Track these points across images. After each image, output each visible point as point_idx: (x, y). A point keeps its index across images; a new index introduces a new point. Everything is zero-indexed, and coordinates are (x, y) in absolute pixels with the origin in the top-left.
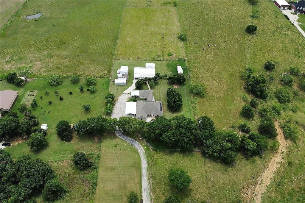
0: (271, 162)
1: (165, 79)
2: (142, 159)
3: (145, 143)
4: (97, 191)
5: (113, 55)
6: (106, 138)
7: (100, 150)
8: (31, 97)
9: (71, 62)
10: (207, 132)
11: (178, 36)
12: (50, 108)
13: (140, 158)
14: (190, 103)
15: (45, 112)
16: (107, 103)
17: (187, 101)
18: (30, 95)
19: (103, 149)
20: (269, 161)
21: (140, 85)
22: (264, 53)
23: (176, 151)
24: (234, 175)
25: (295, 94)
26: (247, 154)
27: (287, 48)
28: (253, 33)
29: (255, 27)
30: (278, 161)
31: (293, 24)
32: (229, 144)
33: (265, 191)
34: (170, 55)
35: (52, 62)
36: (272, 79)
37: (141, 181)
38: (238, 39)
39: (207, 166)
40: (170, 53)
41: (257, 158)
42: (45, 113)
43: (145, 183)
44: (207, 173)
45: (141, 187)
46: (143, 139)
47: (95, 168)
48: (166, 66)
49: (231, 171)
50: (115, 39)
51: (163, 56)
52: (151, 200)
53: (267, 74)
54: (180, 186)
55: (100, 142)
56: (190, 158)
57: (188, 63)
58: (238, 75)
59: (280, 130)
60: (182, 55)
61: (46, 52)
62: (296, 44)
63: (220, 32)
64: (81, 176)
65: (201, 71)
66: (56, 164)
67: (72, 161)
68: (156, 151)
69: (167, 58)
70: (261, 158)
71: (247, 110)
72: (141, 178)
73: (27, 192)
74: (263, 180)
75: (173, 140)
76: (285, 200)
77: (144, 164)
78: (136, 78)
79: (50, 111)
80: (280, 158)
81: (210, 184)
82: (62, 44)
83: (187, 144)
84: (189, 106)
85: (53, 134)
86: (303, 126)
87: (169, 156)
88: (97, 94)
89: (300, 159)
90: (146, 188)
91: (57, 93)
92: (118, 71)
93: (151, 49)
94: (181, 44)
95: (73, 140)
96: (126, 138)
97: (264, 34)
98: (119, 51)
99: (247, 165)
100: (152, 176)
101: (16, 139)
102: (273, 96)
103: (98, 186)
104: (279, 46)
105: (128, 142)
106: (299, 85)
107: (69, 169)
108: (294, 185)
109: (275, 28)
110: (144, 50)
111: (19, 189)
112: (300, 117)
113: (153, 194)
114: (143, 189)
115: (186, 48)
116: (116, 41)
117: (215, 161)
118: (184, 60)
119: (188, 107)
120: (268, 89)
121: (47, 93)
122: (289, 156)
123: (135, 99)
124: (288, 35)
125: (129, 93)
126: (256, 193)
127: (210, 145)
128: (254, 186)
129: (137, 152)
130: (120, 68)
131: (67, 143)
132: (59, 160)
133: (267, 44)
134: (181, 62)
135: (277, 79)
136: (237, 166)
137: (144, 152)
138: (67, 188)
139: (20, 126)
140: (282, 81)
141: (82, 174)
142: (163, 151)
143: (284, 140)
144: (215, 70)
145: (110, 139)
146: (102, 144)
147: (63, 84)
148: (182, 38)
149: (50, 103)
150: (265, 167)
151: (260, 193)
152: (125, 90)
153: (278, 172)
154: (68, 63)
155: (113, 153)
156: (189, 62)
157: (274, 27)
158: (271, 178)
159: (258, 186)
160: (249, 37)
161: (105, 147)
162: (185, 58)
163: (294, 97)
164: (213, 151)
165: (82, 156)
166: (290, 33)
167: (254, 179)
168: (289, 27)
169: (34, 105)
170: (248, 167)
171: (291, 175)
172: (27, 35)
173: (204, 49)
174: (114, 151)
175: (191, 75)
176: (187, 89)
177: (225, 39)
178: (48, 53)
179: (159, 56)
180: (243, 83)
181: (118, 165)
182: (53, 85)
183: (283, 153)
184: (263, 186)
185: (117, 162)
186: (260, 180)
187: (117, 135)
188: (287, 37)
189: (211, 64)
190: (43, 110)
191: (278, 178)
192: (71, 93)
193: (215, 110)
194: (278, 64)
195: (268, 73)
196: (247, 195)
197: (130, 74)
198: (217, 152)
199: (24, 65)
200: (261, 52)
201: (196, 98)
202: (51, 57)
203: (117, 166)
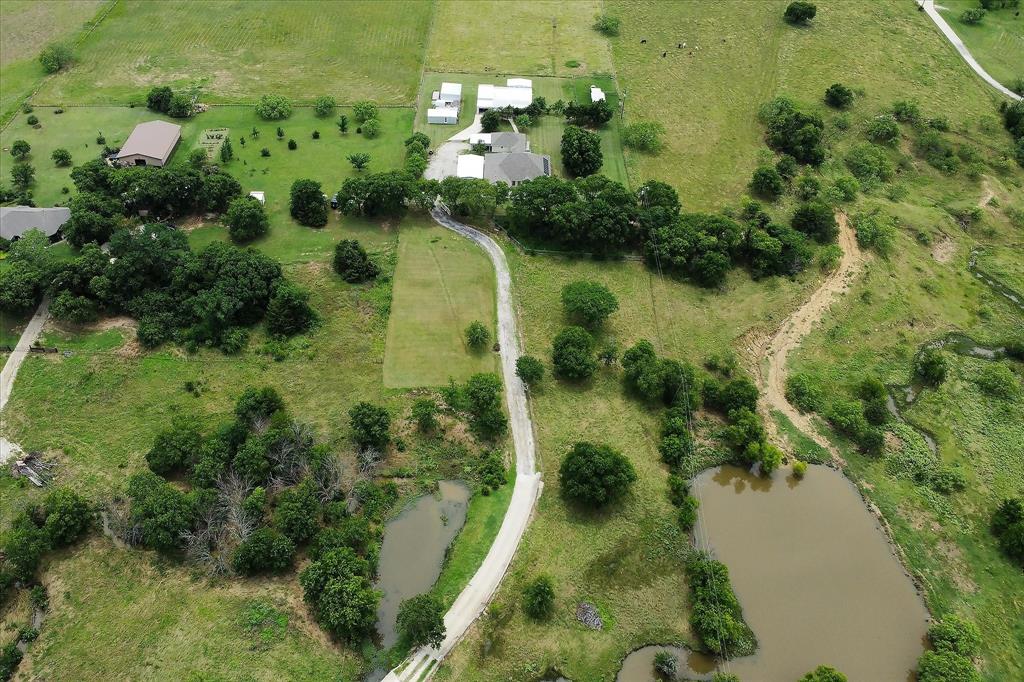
0: (819, 292)
1: (557, 115)
2: (498, 269)
3: (507, 238)
4: (391, 322)
5: (419, 61)
6: (409, 226)
7: (396, 247)
8: (215, 141)
9: (310, 73)
10: (659, 210)
11: (595, 22)
12: (265, 163)
13: (494, 268)
14: (621, 165)
15: (254, 170)
16: (410, 152)
17: (613, 163)
18: (212, 137)
19: (403, 247)
20: (812, 289)
21: (493, 121)
22: (827, 70)
23: (581, 257)
24: (723, 309)
25: (903, 165)
26: (757, 266)
27: (895, 63)
28: (805, 25)
29: (810, 8)
30: (835, 290)
31: (921, 9)
32: (714, 239)
33: (798, 345)
34: (573, 65)
35: (260, 73)
36: (843, 127)
37: (496, 310)
38: (761, 36)
39: (656, 290)
40: (574, 62)
41: (782, 281)
42: (254, 174)
43: (505, 314)
44: (657, 303)
45: (496, 322)
46: (501, 230)
47: (386, 280)
48: (562, 90)
49: (715, 301)
50: (424, 27)
51: (554, 67)
52: (519, 346)
53: (829, 116)
54: (590, 308)
55: (394, 230)
56: (615, 271)
57: (620, 82)
58: (752, 113)
59: (849, 231)
60: (606, 64)
61: (241, 51)
62: (922, 55)
63: (712, 20)
64: (354, 294)
65: (653, 102)
66: (290, 269)
67: (328, 266)
68: (533, 254)
69: (562, 71)
70: (793, 281)
71: (763, 175)
72: (496, 305)
73: (234, 306)
74: (793, 324)
75: (576, 221)
76: (845, 366)
77: (503, 279)
78: (481, 110)
79: (267, 170)
80: (842, 284)
81: (662, 325)
82: (282, 34)
83: (610, 231)
84: (618, 170)
85: (279, 212)
86: (910, 229)
87: (565, 266)
88: (382, 140)
89: (895, 293)
90: (507, 323)
91: (280, 134)
92: (436, 95)
93: (522, 52)
94: (603, 43)
95: (328, 226)
96: (457, 226)
97: (835, 27)
98: (435, 52)
99: (756, 292)
100: (521, 302)
101: (190, 221)
102: (841, 163)
103: (392, 315)
104: (873, 56)
105: (463, 235)
106: (915, 145)
107: (323, 280)
108: (871, 342)
109: (868, 17)
110: (504, 53)
111: (215, 296)
112: (908, 211)
113: (524, 336)
114: (499, 325)
115: (615, 51)
116: (426, 32)
117: (678, 280)
118: (610, 78)
119: (616, 173)
120: (829, 148)
121: (255, 133)
122: (865, 283)
123: (481, 149)
124: (901, 33)
125: (464, 141)
126: (773, 348)
127: (665, 236)
128: (771, 335)
129: (486, 255)
130: (441, 87)
131: (314, 231)
132: (297, 263)
133: (839, 50)
134: (602, 80)
135: (857, 129)
136: (730, 293)
137: (505, 257)
138: (320, 314)
139: (203, 183)
140: (868, 133)
141: (355, 290)
142: (551, 255)
143: (857, 252)
144: (691, 102)
145: (420, 229)
146: (401, 237)
147: (294, 118)
148: (607, 30)
149: (265, 154)
150: (800, 301)
151: (785, 349)
152: (454, 133)
153: (833, 312)
154: (302, 76)
155: (427, 254)
156: (622, 81)
157: (865, 12)
158: (814, 323)
159: (779, 336)
160: (793, 33)
161: (409, 242)
162: (613, 72)
163: (898, 172)
164: (673, 252)
165: (355, 248)
166: (908, 30)
167: (771, 323)
168: (910, 14)
169: (227, 154)
170: (757, 295)
171: (866, 321)
172: (183, 13)
173: (665, 55)
174: (430, 251)
175: (627, 109)
176: (613, 137)
177: (726, 35)
178: (245, 53)
179: (542, 67)
180: (763, 129)
181: (440, 277)
182: (269, 119)
183: (850, 275)
184: (792, 335)
185: (438, 273)
186: (787, 325)
187: (438, 220)
188: (899, 37)
189: (682, 87)
190: (249, 167)
191: (831, 324)
192: (316, 136)
193: (685, 180)
194: (864, 96)
195: (837, 114)
196: (751, 352)
197: (466, 103)
198: (681, 254)
199: (185, 76)
200: (820, 67)
201: (637, 155)
202: (257, 62)
203: (438, 280)
